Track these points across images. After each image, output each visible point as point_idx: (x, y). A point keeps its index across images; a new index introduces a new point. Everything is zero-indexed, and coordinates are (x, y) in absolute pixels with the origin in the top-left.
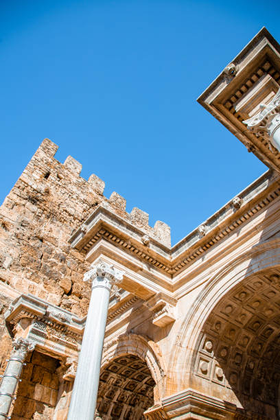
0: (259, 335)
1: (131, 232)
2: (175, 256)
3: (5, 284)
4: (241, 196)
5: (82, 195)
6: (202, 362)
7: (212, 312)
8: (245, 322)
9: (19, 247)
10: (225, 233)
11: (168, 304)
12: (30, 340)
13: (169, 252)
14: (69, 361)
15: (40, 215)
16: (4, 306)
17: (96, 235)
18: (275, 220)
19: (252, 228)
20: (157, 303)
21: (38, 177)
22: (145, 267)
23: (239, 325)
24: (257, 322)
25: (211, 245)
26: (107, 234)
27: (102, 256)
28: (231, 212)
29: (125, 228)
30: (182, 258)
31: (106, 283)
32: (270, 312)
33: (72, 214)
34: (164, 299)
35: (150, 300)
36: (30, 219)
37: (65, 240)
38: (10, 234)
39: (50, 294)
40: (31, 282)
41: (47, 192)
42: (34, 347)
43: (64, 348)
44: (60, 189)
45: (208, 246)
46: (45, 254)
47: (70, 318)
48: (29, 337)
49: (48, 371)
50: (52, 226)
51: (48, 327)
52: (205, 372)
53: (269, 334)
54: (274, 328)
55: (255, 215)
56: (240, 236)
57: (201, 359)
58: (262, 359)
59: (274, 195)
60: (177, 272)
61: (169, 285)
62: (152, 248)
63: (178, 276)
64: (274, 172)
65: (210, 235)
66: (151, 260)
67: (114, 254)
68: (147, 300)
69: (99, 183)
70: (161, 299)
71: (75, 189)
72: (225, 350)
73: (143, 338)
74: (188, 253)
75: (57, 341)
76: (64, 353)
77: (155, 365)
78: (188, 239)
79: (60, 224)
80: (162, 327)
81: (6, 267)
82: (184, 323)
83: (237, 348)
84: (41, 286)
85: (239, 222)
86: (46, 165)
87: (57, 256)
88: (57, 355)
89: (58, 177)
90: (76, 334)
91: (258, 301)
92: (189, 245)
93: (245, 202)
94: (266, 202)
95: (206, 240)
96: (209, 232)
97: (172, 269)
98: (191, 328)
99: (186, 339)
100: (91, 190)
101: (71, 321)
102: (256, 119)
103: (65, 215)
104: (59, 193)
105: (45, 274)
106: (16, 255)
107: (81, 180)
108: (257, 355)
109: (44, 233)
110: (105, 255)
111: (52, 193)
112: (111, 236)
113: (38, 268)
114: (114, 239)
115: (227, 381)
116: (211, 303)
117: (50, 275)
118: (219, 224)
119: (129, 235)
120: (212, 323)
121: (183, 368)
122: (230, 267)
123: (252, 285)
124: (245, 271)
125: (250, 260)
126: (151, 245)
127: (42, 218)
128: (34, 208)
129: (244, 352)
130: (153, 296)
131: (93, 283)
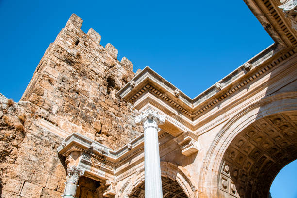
0: (257, 161)
1: (168, 87)
2: (196, 105)
3: (55, 126)
4: (251, 62)
5: (103, 59)
6: (223, 181)
7: (230, 145)
8: (249, 153)
9: (62, 98)
10: (236, 88)
11: (193, 139)
12: (81, 168)
13: (192, 102)
14: (108, 183)
15: (75, 73)
16: (56, 142)
17: (143, 89)
18: (278, 79)
19: (260, 85)
20: (185, 139)
21: (70, 44)
22: (176, 112)
23: (246, 154)
24: (257, 152)
25: (225, 97)
26: (151, 88)
27: (149, 104)
28: (243, 73)
29: (163, 84)
30: (202, 106)
31: (154, 124)
32: (267, 145)
33: (97, 73)
34: (190, 136)
35: (179, 137)
36: (68, 76)
37: (94, 93)
38: (54, 87)
39: (87, 133)
40: (73, 125)
41: (79, 56)
42: (84, 173)
43: (104, 173)
44: (87, 54)
45: (222, 97)
46: (81, 103)
47: (108, 151)
48: (80, 165)
49: (90, 190)
50: (84, 82)
51: (92, 158)
52: (225, 188)
53: (264, 161)
54: (267, 156)
55: (261, 76)
56: (249, 91)
57: (223, 178)
58: (258, 178)
59: (277, 62)
60: (197, 117)
61: (192, 126)
62: (181, 99)
63: (198, 120)
64: (278, 45)
65: (224, 90)
66: (180, 107)
67: (157, 103)
68: (177, 137)
69: (114, 50)
70: (188, 135)
71: (97, 54)
72: (236, 172)
73: (172, 164)
74: (206, 102)
75: (99, 168)
76: (104, 177)
77: (186, 183)
78: (206, 93)
79: (90, 81)
80: (188, 156)
81: (54, 113)
82: (208, 153)
83: (243, 170)
84: (80, 127)
85: (248, 81)
86: (75, 35)
87: (89, 105)
88: (100, 179)
89: (85, 44)
90: (112, 163)
91: (261, 137)
92: (208, 97)
93: (254, 66)
94: (270, 66)
95: (221, 93)
96: (224, 87)
97: (193, 114)
98: (214, 156)
99: (211, 165)
100: (109, 56)
101: (109, 153)
102: (291, 5)
103: (93, 74)
104: (87, 57)
105: (83, 119)
106: (60, 104)
107: (101, 47)
108: (254, 175)
109: (78, 88)
110: (151, 103)
111: (82, 57)
112: (154, 90)
113: (77, 114)
114: (156, 92)
115: (238, 194)
116: (229, 138)
117: (86, 119)
118: (232, 82)
119: (166, 89)
120: (229, 152)
121: (211, 184)
122: (243, 113)
123: (259, 126)
124: (256, 115)
125: (259, 108)
126: (180, 96)
127: (76, 76)
128: (70, 68)
129: (247, 173)
130: (182, 134)
131: (145, 124)
